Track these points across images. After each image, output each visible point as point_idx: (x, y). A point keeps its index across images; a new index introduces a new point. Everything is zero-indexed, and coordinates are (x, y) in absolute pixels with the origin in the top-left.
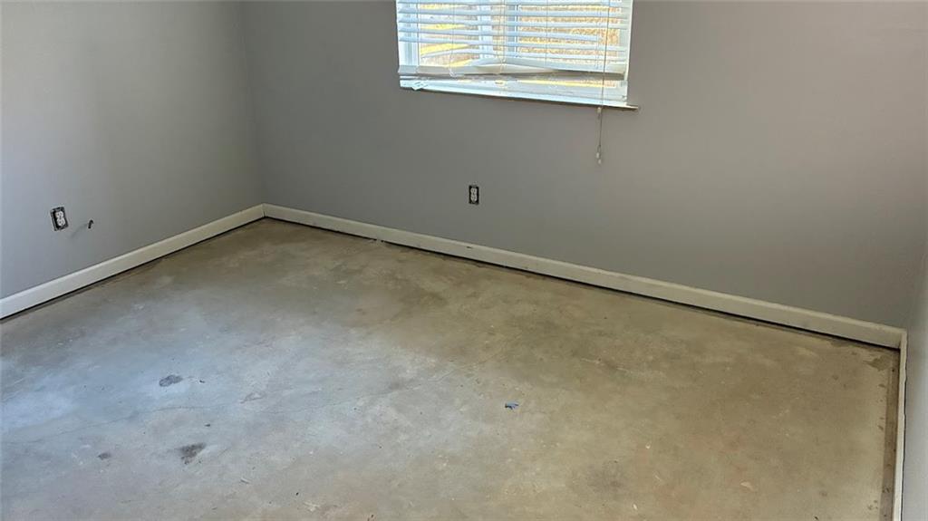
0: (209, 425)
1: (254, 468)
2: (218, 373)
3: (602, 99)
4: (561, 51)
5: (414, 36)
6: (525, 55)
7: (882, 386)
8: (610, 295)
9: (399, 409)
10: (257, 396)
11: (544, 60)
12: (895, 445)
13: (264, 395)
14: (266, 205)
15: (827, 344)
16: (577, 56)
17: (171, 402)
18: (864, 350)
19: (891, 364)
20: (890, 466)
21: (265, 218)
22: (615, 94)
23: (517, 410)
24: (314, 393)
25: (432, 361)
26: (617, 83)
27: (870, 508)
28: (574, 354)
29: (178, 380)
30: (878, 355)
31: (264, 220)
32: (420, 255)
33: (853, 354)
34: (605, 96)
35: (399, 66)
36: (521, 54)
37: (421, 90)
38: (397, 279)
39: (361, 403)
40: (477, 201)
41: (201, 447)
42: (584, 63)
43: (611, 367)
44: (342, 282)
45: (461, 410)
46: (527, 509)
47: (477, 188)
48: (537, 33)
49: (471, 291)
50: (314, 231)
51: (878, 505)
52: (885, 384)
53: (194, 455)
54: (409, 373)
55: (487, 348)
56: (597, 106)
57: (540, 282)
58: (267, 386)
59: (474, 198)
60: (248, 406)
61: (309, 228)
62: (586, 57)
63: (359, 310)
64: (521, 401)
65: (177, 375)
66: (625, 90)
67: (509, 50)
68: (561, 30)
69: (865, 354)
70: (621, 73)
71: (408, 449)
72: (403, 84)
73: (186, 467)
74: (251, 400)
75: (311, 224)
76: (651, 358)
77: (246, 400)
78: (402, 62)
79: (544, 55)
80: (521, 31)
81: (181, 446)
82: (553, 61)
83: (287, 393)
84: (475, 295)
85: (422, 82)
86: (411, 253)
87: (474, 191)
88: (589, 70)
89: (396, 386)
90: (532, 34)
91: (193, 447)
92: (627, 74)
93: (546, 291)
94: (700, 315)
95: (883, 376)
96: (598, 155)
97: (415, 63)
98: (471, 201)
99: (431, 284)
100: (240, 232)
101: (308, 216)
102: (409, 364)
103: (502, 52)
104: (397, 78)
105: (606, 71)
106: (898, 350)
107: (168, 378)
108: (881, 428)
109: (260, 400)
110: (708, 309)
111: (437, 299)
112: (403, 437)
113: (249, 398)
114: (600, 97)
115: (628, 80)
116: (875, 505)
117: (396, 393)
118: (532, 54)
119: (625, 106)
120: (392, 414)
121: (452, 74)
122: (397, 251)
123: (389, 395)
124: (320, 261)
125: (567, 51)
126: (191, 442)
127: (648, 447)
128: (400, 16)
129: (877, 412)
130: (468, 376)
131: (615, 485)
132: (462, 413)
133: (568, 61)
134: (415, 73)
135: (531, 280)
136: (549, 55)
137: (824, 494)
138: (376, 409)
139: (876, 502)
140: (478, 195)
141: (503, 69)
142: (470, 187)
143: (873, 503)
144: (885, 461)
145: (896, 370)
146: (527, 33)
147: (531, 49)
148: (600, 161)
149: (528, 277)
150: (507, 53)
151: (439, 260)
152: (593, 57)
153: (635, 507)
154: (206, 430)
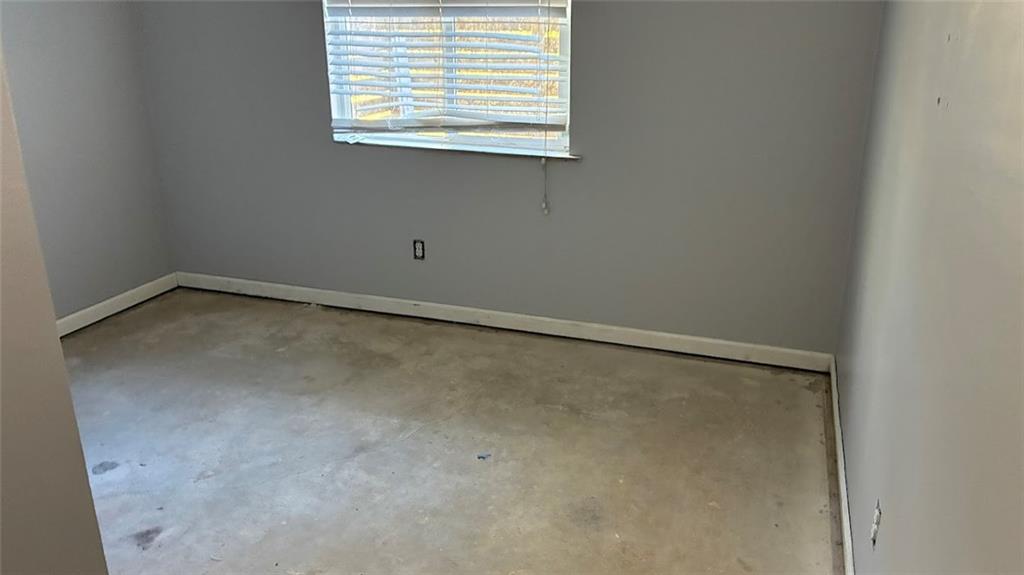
0: (161, 509)
1: (223, 545)
2: (159, 454)
3: (546, 150)
4: (501, 102)
5: (346, 88)
6: (464, 107)
7: (818, 406)
8: (563, 343)
9: (370, 471)
10: (210, 473)
11: (485, 112)
12: (836, 455)
13: (217, 472)
14: (178, 273)
15: (767, 373)
16: (518, 108)
17: (111, 490)
18: (800, 376)
19: (824, 387)
20: (833, 474)
21: (179, 287)
22: (558, 146)
23: (490, 460)
24: (274, 464)
25: (395, 422)
26: (560, 133)
27: (821, 512)
28: (538, 402)
29: (113, 466)
30: (812, 379)
31: (178, 291)
32: (362, 317)
33: (792, 380)
34: (548, 147)
35: (331, 120)
36: (460, 106)
37: (358, 144)
38: (341, 343)
39: (327, 469)
40: (423, 257)
41: (157, 531)
42: (524, 114)
43: (574, 410)
44: (280, 350)
45: (435, 465)
46: (516, 550)
47: (422, 243)
48: (476, 85)
49: (424, 349)
50: (237, 299)
51: (828, 508)
52: (821, 404)
53: (152, 539)
54: (373, 435)
55: (451, 403)
56: (541, 157)
57: (493, 335)
58: (220, 462)
59: (419, 253)
60: (202, 484)
61: (231, 296)
62: (525, 109)
63: (306, 378)
64: (492, 451)
65: (110, 461)
66: (566, 141)
67: (449, 103)
68: (501, 82)
69: (800, 378)
70: (563, 123)
71: (387, 508)
72: (337, 137)
73: (145, 553)
74: (204, 478)
75: (235, 291)
76: (611, 399)
77: (199, 479)
78: (335, 115)
79: (485, 107)
80: (460, 84)
81: (135, 532)
82: (493, 113)
83: (244, 467)
84: (429, 353)
85: (357, 135)
86: (352, 316)
87: (419, 246)
88: (531, 122)
89: (361, 449)
90: (472, 86)
91: (148, 532)
92: (568, 126)
93: (501, 343)
94: (652, 356)
95: (818, 397)
96: (544, 205)
97: (347, 116)
98: (416, 257)
99: (379, 346)
100: (151, 305)
101: (229, 282)
102: (371, 426)
103: (442, 105)
104: (331, 131)
105: (548, 123)
106: (827, 374)
107: (101, 465)
108: (822, 442)
109: (214, 477)
110: (657, 350)
111: (389, 360)
112: (378, 498)
113: (202, 476)
114: (543, 147)
115: (570, 130)
116: (825, 509)
117: (363, 456)
118: (472, 106)
119: (569, 156)
120: (362, 476)
121: (390, 126)
122: (336, 314)
123: (356, 459)
124: (254, 330)
125: (507, 102)
126: (144, 528)
127: (621, 481)
128: (331, 68)
129: (816, 428)
130: (436, 432)
131: (595, 518)
132: (435, 468)
133: (509, 113)
134: (350, 126)
135: (484, 334)
136: (490, 107)
137: (780, 504)
138: (345, 473)
139: (825, 506)
140: (423, 249)
141: (444, 121)
142: (415, 242)
143: (822, 508)
144: (828, 471)
145: (829, 391)
146: (467, 86)
147: (471, 101)
148: (546, 212)
149: (481, 331)
150: (446, 105)
151: (384, 321)
152: (534, 108)
153: (617, 536)
154: (159, 514)
